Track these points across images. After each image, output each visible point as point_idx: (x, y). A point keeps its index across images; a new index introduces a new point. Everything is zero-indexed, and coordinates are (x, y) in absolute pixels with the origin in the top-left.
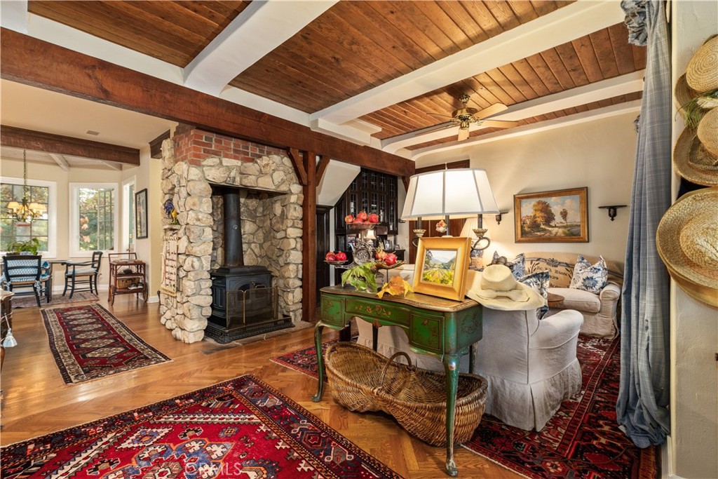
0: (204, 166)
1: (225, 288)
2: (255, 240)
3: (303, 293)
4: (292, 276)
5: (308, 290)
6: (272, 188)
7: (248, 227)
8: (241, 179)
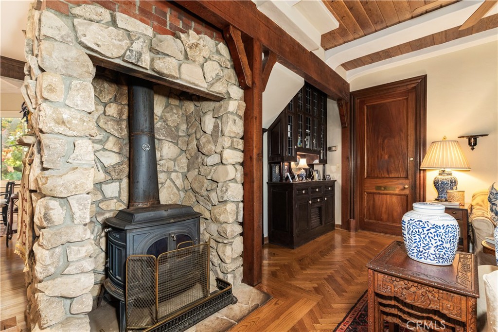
0: (75, 16)
1: (125, 247)
2: (177, 168)
3: (244, 243)
4: (231, 220)
5: (253, 240)
6: (202, 86)
7: (167, 151)
8: (152, 60)
